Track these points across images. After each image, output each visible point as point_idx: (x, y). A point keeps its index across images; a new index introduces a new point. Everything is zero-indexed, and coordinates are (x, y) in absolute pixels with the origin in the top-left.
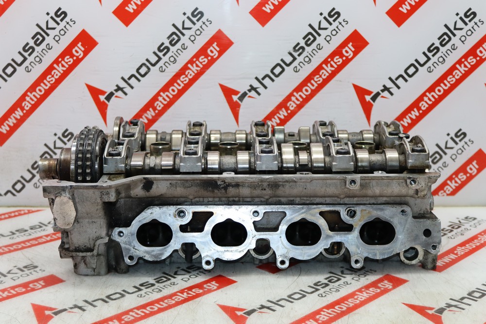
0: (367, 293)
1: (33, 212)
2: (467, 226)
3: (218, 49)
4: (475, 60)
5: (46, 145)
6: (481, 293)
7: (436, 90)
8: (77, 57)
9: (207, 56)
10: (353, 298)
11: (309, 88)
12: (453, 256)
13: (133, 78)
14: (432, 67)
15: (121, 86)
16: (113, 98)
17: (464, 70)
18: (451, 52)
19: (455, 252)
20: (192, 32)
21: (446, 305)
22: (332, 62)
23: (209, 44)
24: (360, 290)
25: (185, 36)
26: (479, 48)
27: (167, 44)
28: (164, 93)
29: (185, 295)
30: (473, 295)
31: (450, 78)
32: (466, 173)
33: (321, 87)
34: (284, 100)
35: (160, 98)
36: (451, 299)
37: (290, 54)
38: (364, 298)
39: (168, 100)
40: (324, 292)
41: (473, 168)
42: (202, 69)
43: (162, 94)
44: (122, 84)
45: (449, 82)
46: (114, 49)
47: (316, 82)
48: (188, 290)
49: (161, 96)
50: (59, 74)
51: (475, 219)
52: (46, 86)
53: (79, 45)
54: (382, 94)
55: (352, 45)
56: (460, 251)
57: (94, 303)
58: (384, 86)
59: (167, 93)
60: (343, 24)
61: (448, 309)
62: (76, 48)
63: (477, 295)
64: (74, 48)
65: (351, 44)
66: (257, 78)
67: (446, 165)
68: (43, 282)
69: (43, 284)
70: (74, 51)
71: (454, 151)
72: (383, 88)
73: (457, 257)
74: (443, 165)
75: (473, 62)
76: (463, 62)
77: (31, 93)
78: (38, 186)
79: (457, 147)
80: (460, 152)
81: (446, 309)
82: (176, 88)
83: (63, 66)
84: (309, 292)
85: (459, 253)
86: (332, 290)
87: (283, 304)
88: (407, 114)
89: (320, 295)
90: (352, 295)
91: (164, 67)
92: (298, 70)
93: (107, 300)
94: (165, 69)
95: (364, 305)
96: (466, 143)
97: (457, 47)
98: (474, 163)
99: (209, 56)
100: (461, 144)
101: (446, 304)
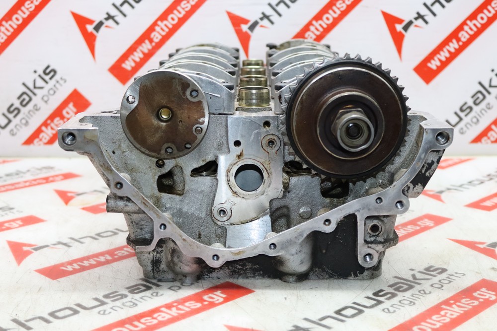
5: (24, 84)
7: (479, 18)
13: (126, 5)
15: (112, 14)
16: (103, 28)
44: (113, 12)
45: (494, 8)
52: (24, 13)
54: (416, 23)
57: (82, 240)
58: (417, 13)
72: (416, 15)
78: (14, 133)
86: (403, 302)
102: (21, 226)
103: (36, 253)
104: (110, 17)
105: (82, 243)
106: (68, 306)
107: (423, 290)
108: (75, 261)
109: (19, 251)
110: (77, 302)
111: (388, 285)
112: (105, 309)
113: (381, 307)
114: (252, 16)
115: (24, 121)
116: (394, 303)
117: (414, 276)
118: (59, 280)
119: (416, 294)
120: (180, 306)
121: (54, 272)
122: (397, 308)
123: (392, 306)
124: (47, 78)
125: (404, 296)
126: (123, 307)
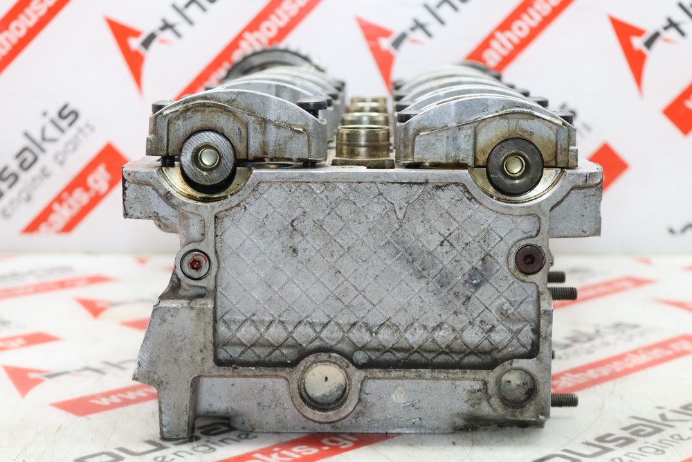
5: (26, 135)
15: (171, 21)
44: (174, 18)
86: (644, 450)
102: (22, 346)
103: (49, 383)
104: (167, 26)
105: (123, 369)
106: (106, 451)
107: (679, 435)
108: (114, 392)
109: (23, 380)
110: (120, 446)
111: (622, 427)
112: (164, 455)
113: (609, 455)
115: (24, 195)
116: (629, 451)
117: (663, 417)
118: (90, 416)
119: (666, 440)
120: (284, 452)
121: (81, 407)
122: (634, 458)
123: (627, 455)
124: (64, 124)
125: (647, 443)
126: (193, 452)
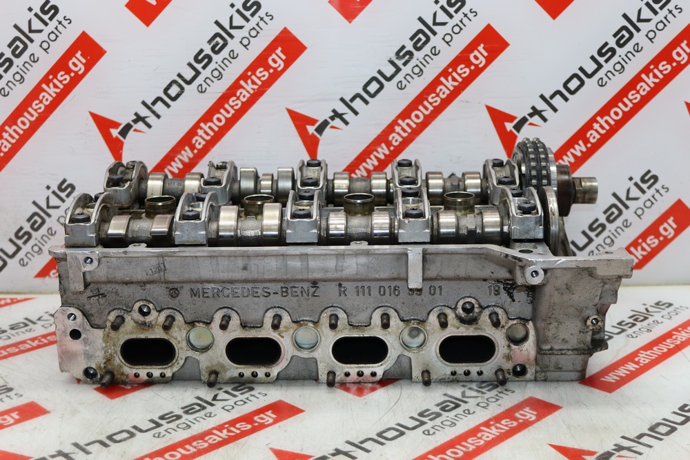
0: (497, 428)
1: (19, 301)
2: (657, 317)
3: (284, 57)
4: (669, 67)
5: (34, 203)
6: (669, 426)
7: (612, 113)
8: (76, 73)
9: (267, 67)
10: (476, 436)
11: (421, 113)
12: (632, 366)
13: (159, 103)
14: (605, 79)
15: (142, 115)
16: (131, 133)
17: (654, 83)
18: (634, 56)
19: (636, 359)
20: (244, 32)
21: (614, 447)
22: (454, 74)
23: (270, 49)
24: (487, 424)
25: (234, 39)
26: (675, 49)
27: (208, 50)
28: (206, 125)
29: (224, 434)
30: (657, 430)
31: (633, 95)
32: (658, 235)
33: (438, 110)
34: (383, 131)
35: (200, 132)
36: (623, 437)
37: (392, 62)
38: (491, 437)
39: (212, 134)
40: (433, 428)
41: (669, 228)
42: (260, 87)
43: (202, 125)
44: (144, 112)
45: (631, 100)
46: (130, 61)
47: (431, 104)
48: (230, 426)
49: (201, 128)
50: (51, 99)
51: (670, 305)
52: (32, 116)
53: (78, 55)
54: (531, 120)
55: (484, 48)
56: (644, 358)
57: (88, 448)
58: (533, 108)
59: (210, 124)
60: (470, 15)
61: (617, 454)
62: (74, 60)
63: (663, 429)
64: (71, 59)
65: (482, 45)
66: (342, 100)
67: (628, 224)
68: (18, 414)
69: (17, 417)
70: (70, 64)
71: (639, 203)
72: (531, 111)
73: (637, 367)
74: (623, 225)
75: (666, 69)
76: (652, 70)
77: (10, 127)
78: (25, 263)
79: (644, 198)
80: (648, 204)
81: (614, 454)
82: (223, 115)
83: (56, 86)
84: (411, 427)
85: (641, 361)
86: (445, 423)
87: (368, 448)
88: (568, 150)
89: (426, 432)
90: (474, 432)
91: (204, 86)
92: (403, 87)
93: (108, 442)
94: (206, 89)
95: (491, 448)
96: (658, 191)
97: (642, 48)
98: (671, 221)
99: (271, 67)
100: (650, 193)
101: (616, 445)
104: (139, 118)
106: (125, 429)
112: (159, 431)
114: (320, 113)
